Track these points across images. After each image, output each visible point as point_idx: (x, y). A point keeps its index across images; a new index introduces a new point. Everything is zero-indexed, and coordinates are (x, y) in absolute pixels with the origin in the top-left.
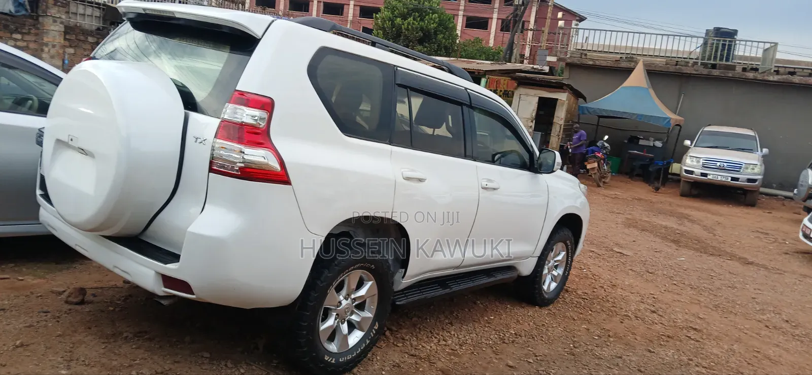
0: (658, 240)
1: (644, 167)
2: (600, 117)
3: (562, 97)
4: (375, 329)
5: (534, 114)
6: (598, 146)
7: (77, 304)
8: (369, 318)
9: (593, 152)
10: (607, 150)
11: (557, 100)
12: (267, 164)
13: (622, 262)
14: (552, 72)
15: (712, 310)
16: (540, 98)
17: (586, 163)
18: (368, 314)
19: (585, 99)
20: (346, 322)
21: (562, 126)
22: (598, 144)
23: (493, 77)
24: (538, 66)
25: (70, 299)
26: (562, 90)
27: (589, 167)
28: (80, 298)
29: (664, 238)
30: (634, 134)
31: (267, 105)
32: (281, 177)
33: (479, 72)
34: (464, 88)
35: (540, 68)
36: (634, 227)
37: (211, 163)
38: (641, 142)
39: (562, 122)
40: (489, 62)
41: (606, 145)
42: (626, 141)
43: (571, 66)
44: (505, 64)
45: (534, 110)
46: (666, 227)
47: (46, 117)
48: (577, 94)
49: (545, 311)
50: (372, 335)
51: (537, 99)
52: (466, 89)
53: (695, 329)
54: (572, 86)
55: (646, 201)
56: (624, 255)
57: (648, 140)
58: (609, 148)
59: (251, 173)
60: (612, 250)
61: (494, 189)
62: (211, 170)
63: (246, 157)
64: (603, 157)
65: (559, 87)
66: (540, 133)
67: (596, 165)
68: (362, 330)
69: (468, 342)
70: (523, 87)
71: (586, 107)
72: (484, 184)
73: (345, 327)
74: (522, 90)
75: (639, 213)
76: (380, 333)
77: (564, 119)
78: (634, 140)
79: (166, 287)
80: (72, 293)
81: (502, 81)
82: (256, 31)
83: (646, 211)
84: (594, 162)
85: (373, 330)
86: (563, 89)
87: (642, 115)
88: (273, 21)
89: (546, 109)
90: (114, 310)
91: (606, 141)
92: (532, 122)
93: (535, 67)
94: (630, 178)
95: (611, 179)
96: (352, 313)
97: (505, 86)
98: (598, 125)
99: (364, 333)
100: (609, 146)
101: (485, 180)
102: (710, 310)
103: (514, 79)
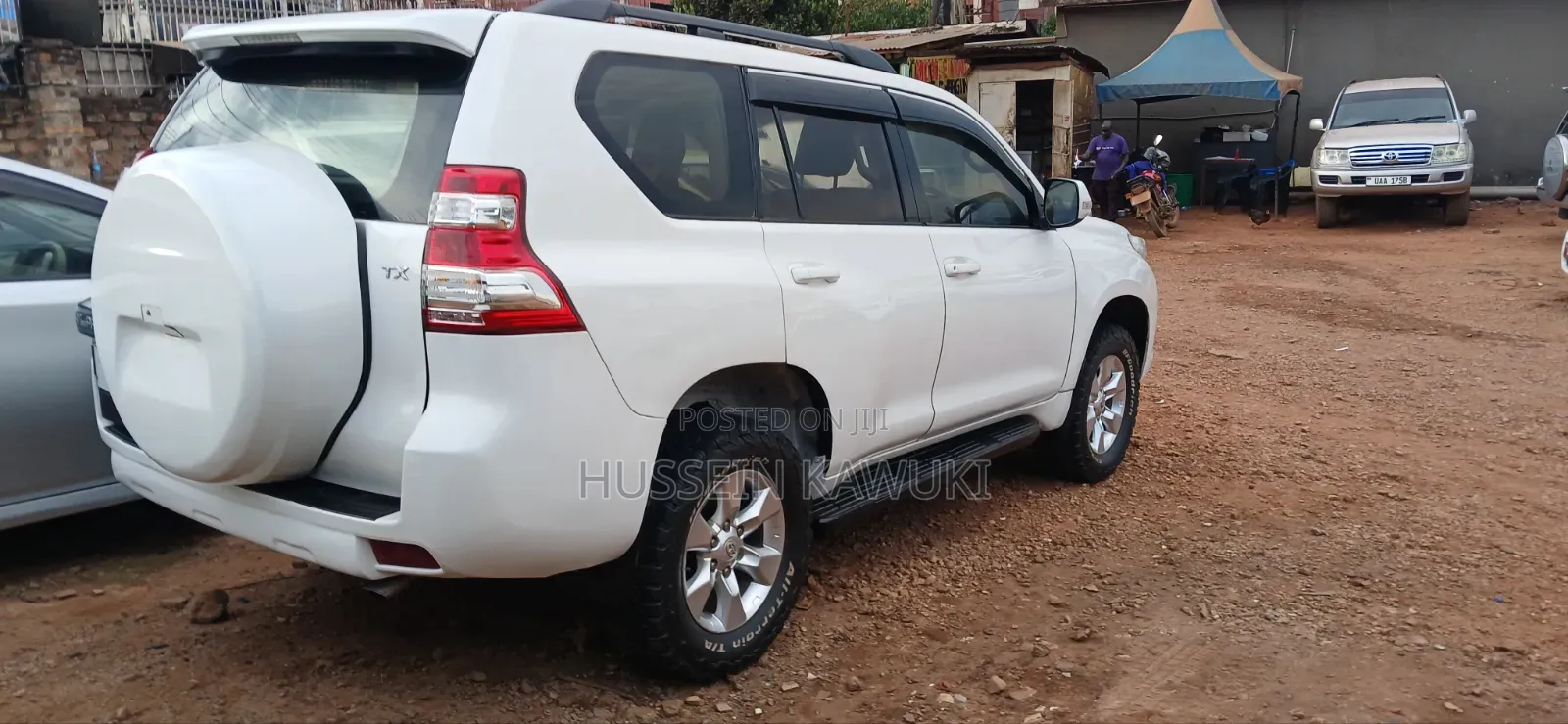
0: (1290, 319)
1: (1241, 185)
2: (1140, 101)
3: (1062, 74)
4: (789, 578)
5: (1012, 118)
6: (1145, 159)
7: (216, 621)
8: (775, 557)
9: (1138, 171)
10: (1164, 164)
11: (1052, 82)
12: (533, 298)
13: (1230, 373)
14: (1032, 29)
15: (1419, 435)
16: (1019, 84)
17: (1128, 196)
18: (772, 551)
19: (1105, 71)
20: (733, 573)
21: (1071, 131)
22: (1145, 155)
23: (921, 58)
24: (1005, 23)
25: (201, 615)
26: (1060, 63)
27: (1134, 201)
28: (218, 611)
29: (1303, 314)
30: (1210, 124)
31: (512, 184)
32: (564, 319)
33: (892, 54)
34: (880, 88)
35: (1008, 27)
36: (1241, 302)
37: (426, 313)
38: (1227, 138)
39: (1069, 124)
40: (909, 31)
41: (1162, 153)
42: (1198, 141)
43: (1069, 11)
44: (941, 29)
45: (1011, 110)
46: (1302, 293)
47: (90, 278)
48: (1090, 65)
49: (1102, 491)
50: (786, 589)
51: (1013, 88)
52: (885, 88)
53: (1394, 478)
54: (1076, 51)
55: (1255, 248)
56: (1231, 358)
57: (1239, 130)
58: (1168, 159)
59: (505, 320)
60: (1207, 353)
61: (971, 274)
62: (428, 327)
63: (490, 291)
64: (1158, 177)
65: (1052, 56)
66: (1030, 152)
67: (1147, 195)
68: (764, 582)
69: (966, 572)
70: (983, 69)
71: (1111, 87)
72: (950, 267)
73: (732, 583)
74: (982, 75)
75: (1249, 275)
76: (799, 581)
77: (1072, 118)
78: (1212, 136)
79: (381, 562)
80: (203, 603)
81: (940, 64)
82: (464, 43)
83: (1258, 268)
84: (1144, 191)
85: (787, 580)
86: (1061, 59)
87: (1221, 85)
88: (493, 18)
89: (1034, 103)
90: (287, 622)
91: (1160, 146)
92: (1011, 133)
93: (999, 25)
94: (1215, 211)
95: (1181, 218)
96: (741, 553)
97: (947, 73)
98: (1138, 119)
99: (769, 588)
100: (1166, 154)
101: (952, 259)
102: (1415, 438)
103: (961, 55)
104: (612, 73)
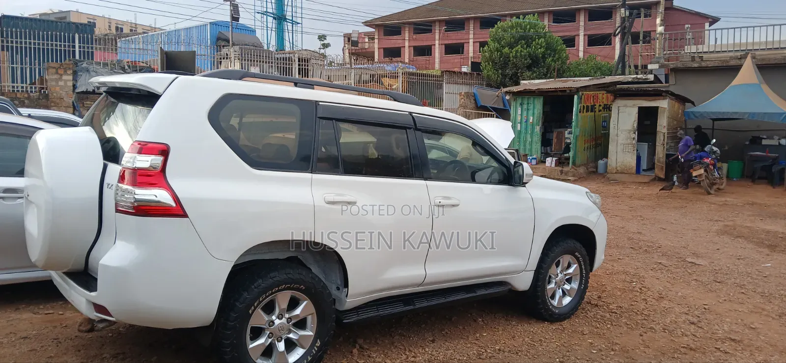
0: (751, 246)
1: (767, 169)
2: (714, 120)
3: (663, 104)
4: (317, 347)
5: (636, 125)
6: (705, 151)
7: (86, 332)
8: (310, 336)
9: (701, 158)
10: (717, 155)
11: (657, 107)
13: (689, 272)
14: (657, 80)
15: (773, 318)
16: (640, 108)
17: (691, 171)
18: (309, 333)
19: (693, 103)
20: (283, 340)
21: (666, 134)
22: (706, 149)
23: (588, 93)
24: (642, 75)
25: (81, 328)
26: (662, 97)
27: (694, 174)
28: (89, 327)
29: (760, 243)
30: (756, 134)
32: (177, 211)
33: (570, 90)
34: (407, 113)
35: (644, 78)
36: (728, 234)
37: (117, 205)
38: (764, 142)
39: (665, 131)
40: (588, 78)
41: (715, 149)
42: (747, 143)
43: (676, 71)
44: (604, 77)
45: (635, 121)
46: (768, 232)
48: (683, 100)
50: (314, 352)
51: (636, 110)
52: (411, 113)
53: (734, 340)
54: (671, 92)
55: (760, 205)
56: (696, 264)
57: (773, 139)
58: (719, 152)
59: (144, 210)
60: (684, 261)
61: (453, 206)
62: (117, 211)
63: (136, 197)
64: (712, 162)
65: (658, 94)
66: (647, 144)
67: (702, 171)
68: (303, 348)
69: (438, 358)
70: (621, 99)
71: (692, 112)
72: (437, 201)
73: (281, 346)
74: (620, 103)
75: (746, 220)
76: (323, 350)
77: (666, 127)
78: (756, 141)
79: (97, 312)
80: (82, 323)
81: (600, 96)
82: (157, 88)
83: (753, 215)
84: (701, 168)
85: (315, 348)
86: (663, 96)
87: (754, 114)
88: (177, 78)
89: (648, 118)
90: (112, 336)
91: (714, 145)
92: (635, 133)
93: (639, 76)
94: (752, 182)
95: (727, 185)
96: (290, 332)
97: (604, 100)
98: (713, 129)
99: (305, 350)
100: (718, 150)
101: (440, 198)
102: (771, 319)
103: (608, 92)
104: (234, 103)
